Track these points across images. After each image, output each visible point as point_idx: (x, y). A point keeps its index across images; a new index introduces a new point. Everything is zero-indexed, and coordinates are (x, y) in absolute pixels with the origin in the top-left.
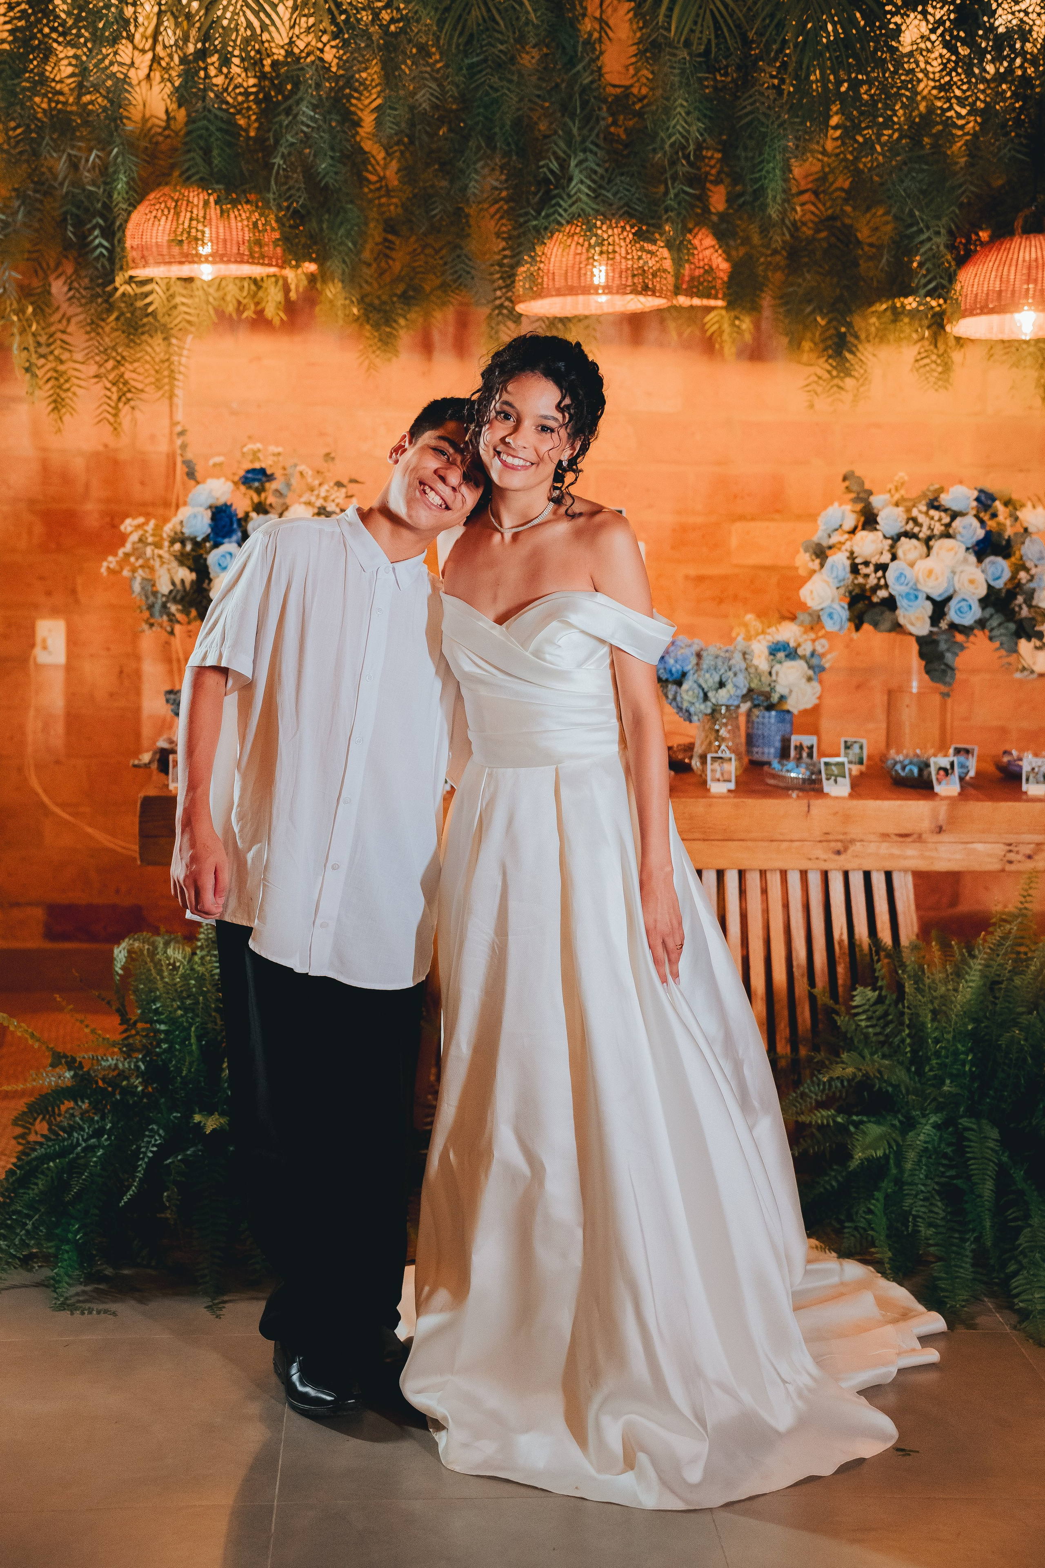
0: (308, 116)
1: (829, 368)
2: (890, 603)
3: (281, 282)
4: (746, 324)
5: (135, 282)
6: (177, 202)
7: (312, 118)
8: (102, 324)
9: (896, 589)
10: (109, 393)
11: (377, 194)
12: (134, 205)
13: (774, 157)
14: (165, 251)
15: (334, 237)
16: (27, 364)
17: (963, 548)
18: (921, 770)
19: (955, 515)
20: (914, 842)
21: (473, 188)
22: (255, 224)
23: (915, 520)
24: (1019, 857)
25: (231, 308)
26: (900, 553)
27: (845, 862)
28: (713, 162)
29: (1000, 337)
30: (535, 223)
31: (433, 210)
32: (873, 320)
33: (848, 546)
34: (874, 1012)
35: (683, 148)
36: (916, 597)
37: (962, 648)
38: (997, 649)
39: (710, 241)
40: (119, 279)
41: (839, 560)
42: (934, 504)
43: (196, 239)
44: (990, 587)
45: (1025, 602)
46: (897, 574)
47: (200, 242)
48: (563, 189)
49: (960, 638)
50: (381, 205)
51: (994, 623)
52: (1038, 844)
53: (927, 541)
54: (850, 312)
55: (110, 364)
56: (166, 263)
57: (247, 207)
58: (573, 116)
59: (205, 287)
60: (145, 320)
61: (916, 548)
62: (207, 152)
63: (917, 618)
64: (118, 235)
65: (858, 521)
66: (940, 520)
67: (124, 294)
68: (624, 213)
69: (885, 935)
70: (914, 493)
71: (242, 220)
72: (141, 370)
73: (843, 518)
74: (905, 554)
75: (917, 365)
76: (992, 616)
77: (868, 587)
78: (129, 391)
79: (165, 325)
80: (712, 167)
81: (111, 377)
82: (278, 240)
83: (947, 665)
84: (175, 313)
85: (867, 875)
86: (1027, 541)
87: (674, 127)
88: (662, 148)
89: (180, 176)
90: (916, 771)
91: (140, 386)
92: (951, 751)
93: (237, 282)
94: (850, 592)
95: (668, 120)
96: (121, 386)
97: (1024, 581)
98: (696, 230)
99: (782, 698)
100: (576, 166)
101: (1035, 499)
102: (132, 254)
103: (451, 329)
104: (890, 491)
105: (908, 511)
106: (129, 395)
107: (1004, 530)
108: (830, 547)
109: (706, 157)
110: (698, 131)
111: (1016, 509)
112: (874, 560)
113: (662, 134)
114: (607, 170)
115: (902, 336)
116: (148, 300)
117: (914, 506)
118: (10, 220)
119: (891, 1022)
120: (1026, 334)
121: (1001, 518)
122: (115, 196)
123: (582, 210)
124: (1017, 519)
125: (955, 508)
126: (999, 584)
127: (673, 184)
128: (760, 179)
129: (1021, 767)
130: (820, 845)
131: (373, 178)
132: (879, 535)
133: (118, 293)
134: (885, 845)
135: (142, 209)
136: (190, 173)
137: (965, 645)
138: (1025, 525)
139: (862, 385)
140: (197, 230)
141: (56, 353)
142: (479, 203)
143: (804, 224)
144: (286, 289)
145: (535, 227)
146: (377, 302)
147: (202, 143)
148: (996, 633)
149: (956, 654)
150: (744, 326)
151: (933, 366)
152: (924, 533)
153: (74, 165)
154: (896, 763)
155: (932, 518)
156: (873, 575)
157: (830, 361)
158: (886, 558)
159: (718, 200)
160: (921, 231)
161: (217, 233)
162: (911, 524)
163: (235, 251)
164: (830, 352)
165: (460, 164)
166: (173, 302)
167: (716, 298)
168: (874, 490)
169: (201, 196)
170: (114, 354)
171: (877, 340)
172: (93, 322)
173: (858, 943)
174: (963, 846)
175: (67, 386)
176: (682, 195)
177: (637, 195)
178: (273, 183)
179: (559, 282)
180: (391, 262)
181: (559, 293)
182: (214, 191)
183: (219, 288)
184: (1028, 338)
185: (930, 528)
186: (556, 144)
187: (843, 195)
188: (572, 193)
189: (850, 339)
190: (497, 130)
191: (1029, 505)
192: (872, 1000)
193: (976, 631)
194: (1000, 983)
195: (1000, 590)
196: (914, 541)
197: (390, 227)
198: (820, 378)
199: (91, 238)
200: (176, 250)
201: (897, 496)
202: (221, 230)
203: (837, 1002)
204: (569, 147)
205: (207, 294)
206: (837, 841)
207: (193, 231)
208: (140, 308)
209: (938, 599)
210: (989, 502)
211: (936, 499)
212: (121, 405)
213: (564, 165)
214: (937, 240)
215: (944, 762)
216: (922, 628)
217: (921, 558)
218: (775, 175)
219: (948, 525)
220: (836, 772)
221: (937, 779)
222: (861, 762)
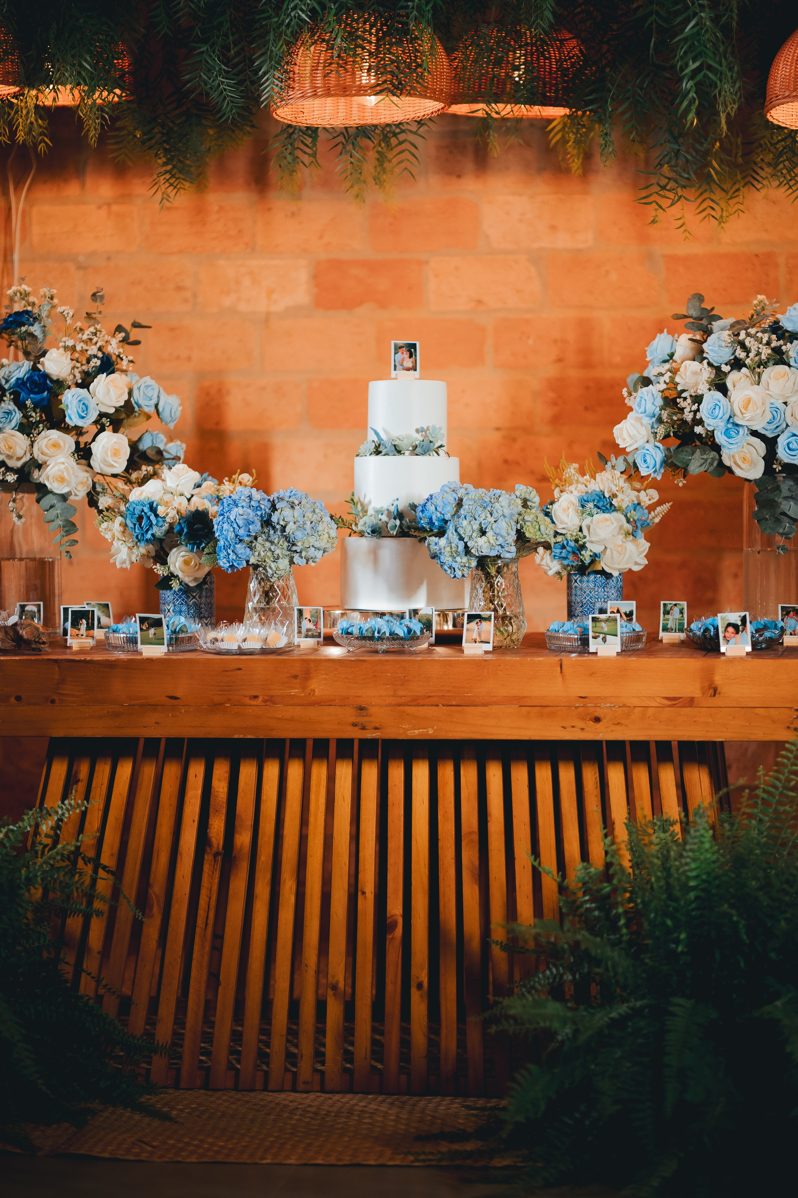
9: (710, 423)
19: (789, 337)
20: (683, 706)
23: (742, 345)
33: (667, 377)
36: (740, 433)
42: (770, 327)
46: (711, 405)
53: (756, 368)
61: (745, 378)
63: (744, 459)
66: (768, 343)
73: (677, 348)
77: (683, 422)
83: (783, 514)
99: (595, 557)
105: (736, 334)
125: (791, 329)
130: (575, 711)
155: (760, 341)
156: (688, 409)
162: (737, 350)
185: (758, 354)
196: (743, 370)
206: (596, 706)
209: (768, 435)
211: (776, 320)
215: (734, 618)
216: (756, 471)
219: (778, 349)
220: (606, 630)
221: (725, 637)
222: (680, 629)
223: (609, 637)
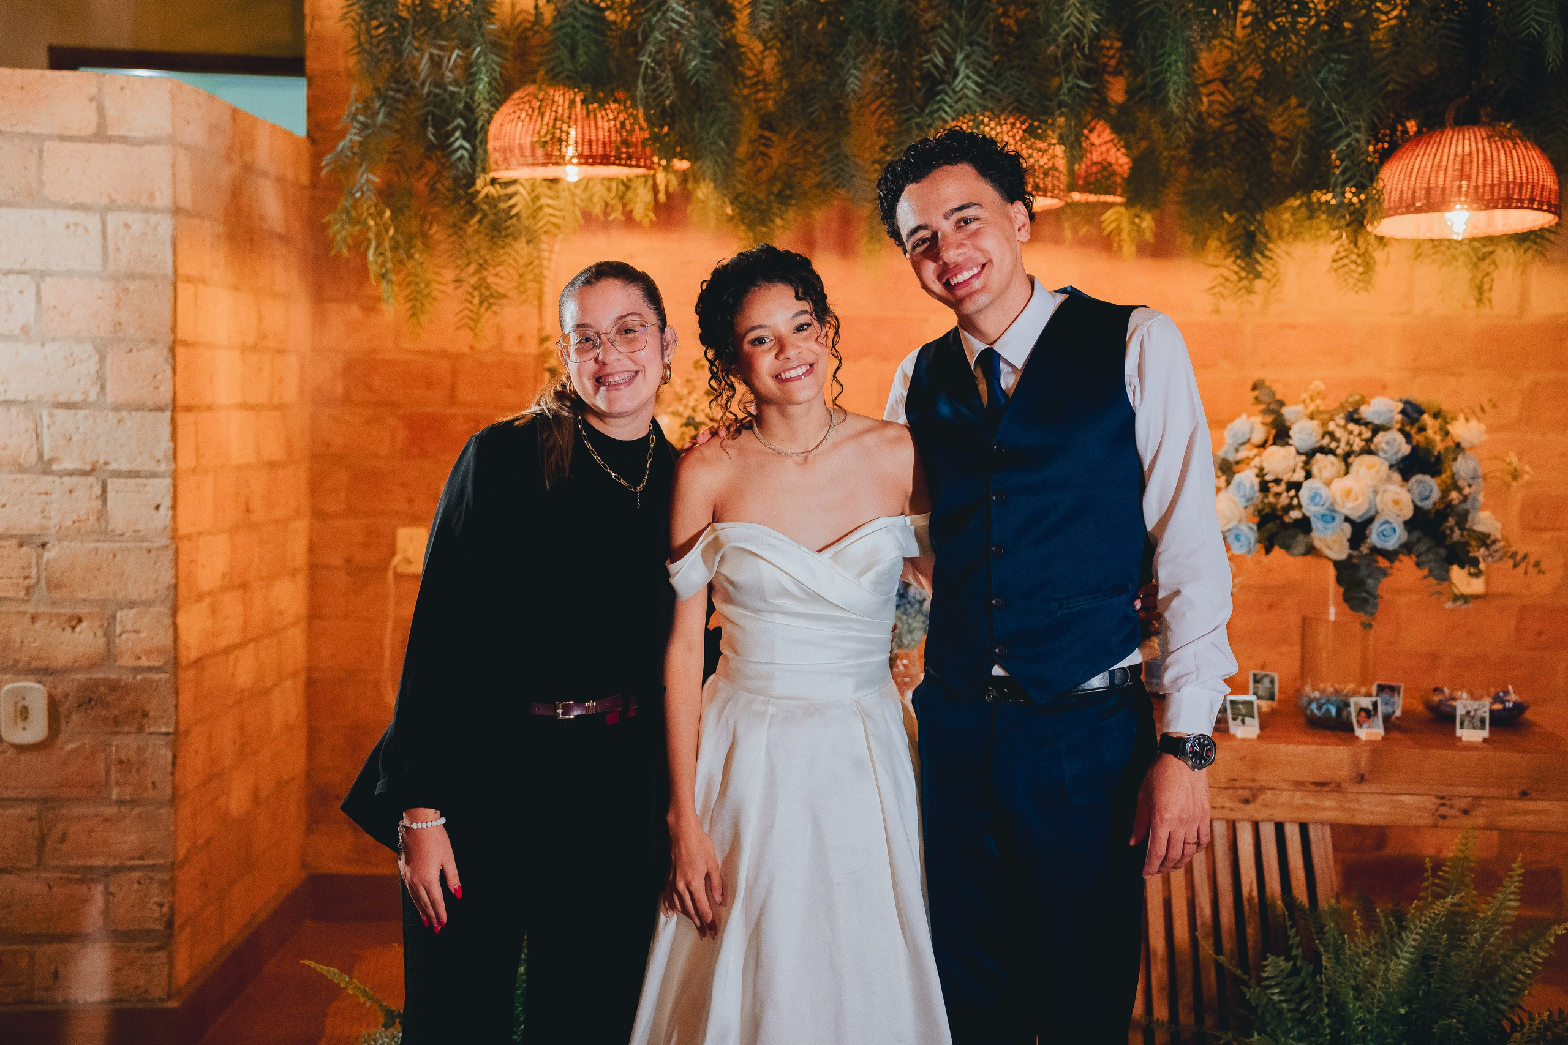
0: (678, 13)
1: (1236, 268)
2: (1304, 525)
3: (650, 182)
4: (1147, 222)
5: (499, 184)
6: (541, 101)
7: (683, 15)
8: (465, 226)
9: (1310, 509)
10: (470, 298)
11: (754, 89)
12: (497, 104)
13: (1177, 48)
14: (528, 152)
15: (705, 136)
16: (384, 270)
17: (1386, 465)
18: (1339, 711)
19: (1376, 429)
20: (1331, 791)
21: (853, 84)
22: (623, 124)
23: (1332, 435)
24: (1454, 812)
25: (597, 210)
26: (1315, 470)
27: (1253, 811)
28: (1111, 53)
29: (1429, 236)
30: (918, 120)
31: (811, 106)
32: (1287, 216)
33: (1257, 462)
34: (1288, 985)
35: (1078, 41)
36: (1333, 519)
37: (1385, 573)
38: (1426, 577)
39: (1107, 135)
40: (479, 183)
41: (1247, 478)
42: (1353, 418)
43: (560, 140)
44: (1417, 509)
45: (1458, 524)
46: (1311, 493)
47: (564, 144)
48: (949, 84)
49: (1383, 563)
50: (757, 101)
51: (1422, 547)
52: (1475, 798)
53: (1346, 457)
54: (1260, 208)
55: (472, 268)
56: (528, 165)
57: (614, 106)
58: (959, 9)
59: (572, 187)
60: (509, 223)
61: (1333, 464)
62: (573, 52)
63: (1335, 542)
64: (480, 136)
65: (1269, 434)
66: (1360, 435)
67: (487, 196)
68: (1013, 109)
69: (1301, 893)
70: (1331, 404)
71: (608, 121)
72: (504, 274)
73: (1252, 431)
74: (1320, 471)
75: (1335, 265)
76: (1419, 540)
77: (1279, 506)
78: (492, 296)
79: (528, 228)
80: (1110, 58)
81: (473, 281)
82: (648, 139)
83: (1367, 592)
84: (541, 214)
85: (1279, 827)
86: (1460, 457)
87: (1069, 17)
88: (1055, 40)
89: (547, 73)
90: (1333, 711)
91: (502, 290)
92: (1374, 689)
93: (605, 182)
94: (1260, 512)
95: (1062, 10)
96: (483, 290)
97: (1455, 502)
98: (1093, 124)
100: (962, 61)
101: (1467, 411)
102: (494, 156)
103: (835, 226)
104: (1304, 402)
105: (1324, 424)
106: (491, 300)
107: (1434, 446)
108: (1238, 463)
109: (1103, 47)
110: (1094, 23)
111: (1446, 422)
112: (1286, 478)
113: (1055, 26)
114: (996, 64)
115: (1319, 233)
116: (511, 202)
117: (1332, 419)
118: (369, 121)
119: (1308, 997)
120: (1458, 234)
121: (1430, 433)
122: (476, 97)
123: (968, 106)
124: (1447, 433)
125: (1377, 421)
126: (1427, 505)
127: (1066, 78)
128: (1160, 73)
129: (1454, 708)
130: (1225, 793)
131: (750, 73)
132: (1291, 450)
133: (481, 195)
134: (1298, 794)
135: (506, 109)
136: (556, 71)
137: (1390, 571)
138: (1457, 440)
139: (1274, 286)
140: (562, 132)
141: (417, 256)
142: (859, 99)
143: (1210, 115)
144: (656, 190)
145: (918, 125)
146: (752, 201)
147: (568, 41)
148: (1424, 558)
149: (1378, 580)
150: (1144, 225)
151: (1353, 266)
152: (1343, 449)
153: (436, 63)
154: (1311, 701)
155: (1351, 433)
156: (1285, 495)
157: (1239, 261)
158: (1299, 475)
159: (1117, 92)
160: (1339, 126)
161: (583, 134)
162: (1327, 440)
163: (601, 152)
164: (1238, 252)
165: (839, 59)
166: (538, 204)
167: (1114, 194)
168: (1286, 400)
169: (567, 96)
170: (476, 257)
171: (1291, 237)
172: (454, 225)
173: (1269, 902)
174: (1389, 797)
175: (426, 291)
176: (1076, 90)
177: (1028, 90)
178: (640, 82)
180: (767, 160)
182: (580, 90)
183: (586, 189)
184: (1460, 238)
185: (1348, 443)
186: (941, 37)
187: (1254, 85)
188: (958, 89)
189: (1261, 238)
190: (878, 23)
191: (1462, 417)
192: (1286, 972)
193: (1401, 557)
194: (1436, 959)
195: (1428, 512)
196: (1331, 457)
197: (768, 123)
198: (1227, 280)
199: (452, 139)
200: (540, 152)
201: (1312, 407)
202: (587, 131)
203: (1246, 971)
204: (955, 39)
205: (573, 195)
206: (1245, 788)
207: (558, 132)
208: (504, 210)
209: (1359, 521)
210: (1416, 415)
211: (1356, 411)
212: (482, 310)
213: (949, 60)
214: (1358, 136)
215: (1366, 703)
216: (1340, 551)
217: (1339, 476)
218: (1178, 68)
219: (1369, 440)
220: (1243, 711)
221: (1358, 721)
222: (1272, 697)
223: (1247, 719)
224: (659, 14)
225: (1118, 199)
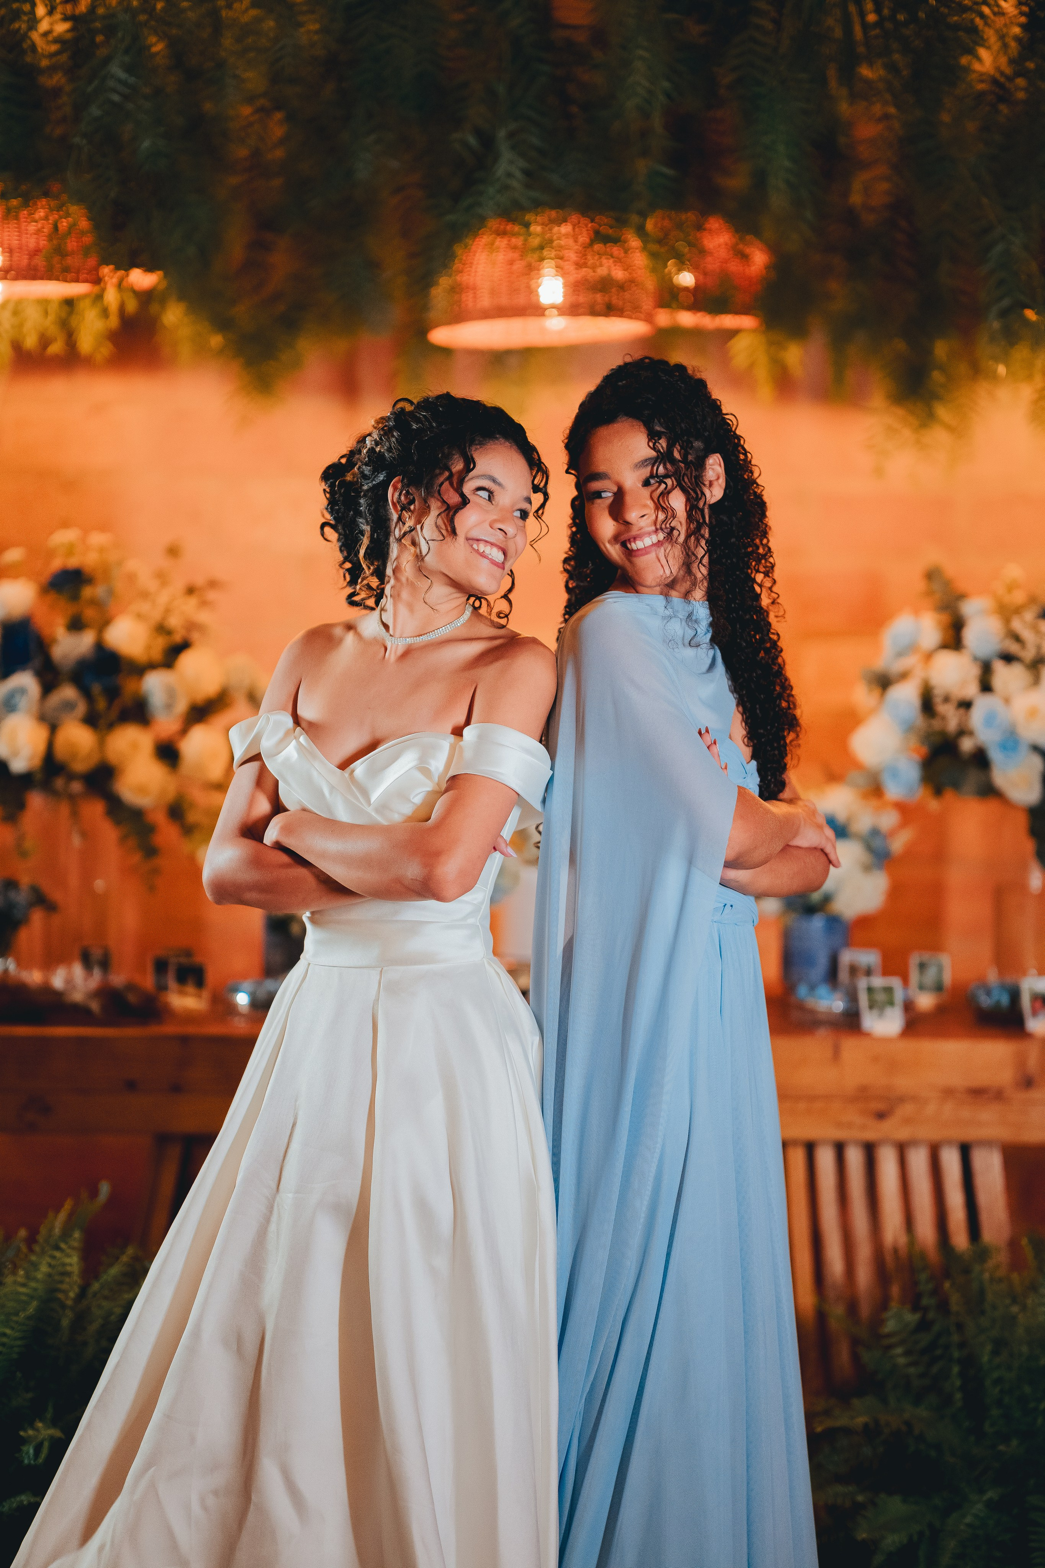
0: (120, 81)
3: (99, 302)
4: (795, 353)
7: (124, 83)
18: (1011, 999)
20: (990, 1099)
21: (363, 171)
22: (56, 228)
23: (1017, 638)
25: (30, 342)
26: (995, 683)
27: (894, 1128)
30: (452, 217)
33: (924, 673)
34: (917, 1343)
41: (906, 693)
46: (986, 714)
48: (488, 171)
57: (43, 202)
65: (942, 638)
69: (960, 1239)
70: (1019, 597)
71: (36, 221)
74: (1003, 683)
77: (951, 731)
82: (92, 244)
85: (933, 1152)
90: (1005, 1000)
93: (40, 305)
95: (627, 76)
99: (830, 897)
100: (505, 140)
104: (996, 594)
105: (1007, 621)
108: (897, 674)
112: (957, 694)
113: (622, 96)
114: (552, 143)
117: (1019, 615)
123: (514, 200)
127: (642, 163)
130: (853, 1105)
131: (241, 154)
132: (966, 657)
134: (952, 1106)
139: (964, 442)
143: (868, 209)
144: (105, 313)
145: (453, 222)
150: (791, 358)
152: (1029, 654)
154: (981, 990)
156: (955, 717)
163: (25, 261)
165: (346, 137)
167: (745, 314)
168: (969, 592)
176: (657, 179)
179: (485, 302)
181: (486, 315)
183: (16, 313)
186: (478, 110)
188: (500, 176)
189: (934, 375)
192: (913, 1325)
197: (268, 221)
204: (495, 114)
206: (879, 1099)
213: (488, 142)
215: (1041, 986)
216: (1030, 792)
217: (1023, 691)
220: (882, 999)
221: (1032, 1012)
222: (939, 988)
223: (886, 1009)
224: (96, 82)
225: (746, 322)
